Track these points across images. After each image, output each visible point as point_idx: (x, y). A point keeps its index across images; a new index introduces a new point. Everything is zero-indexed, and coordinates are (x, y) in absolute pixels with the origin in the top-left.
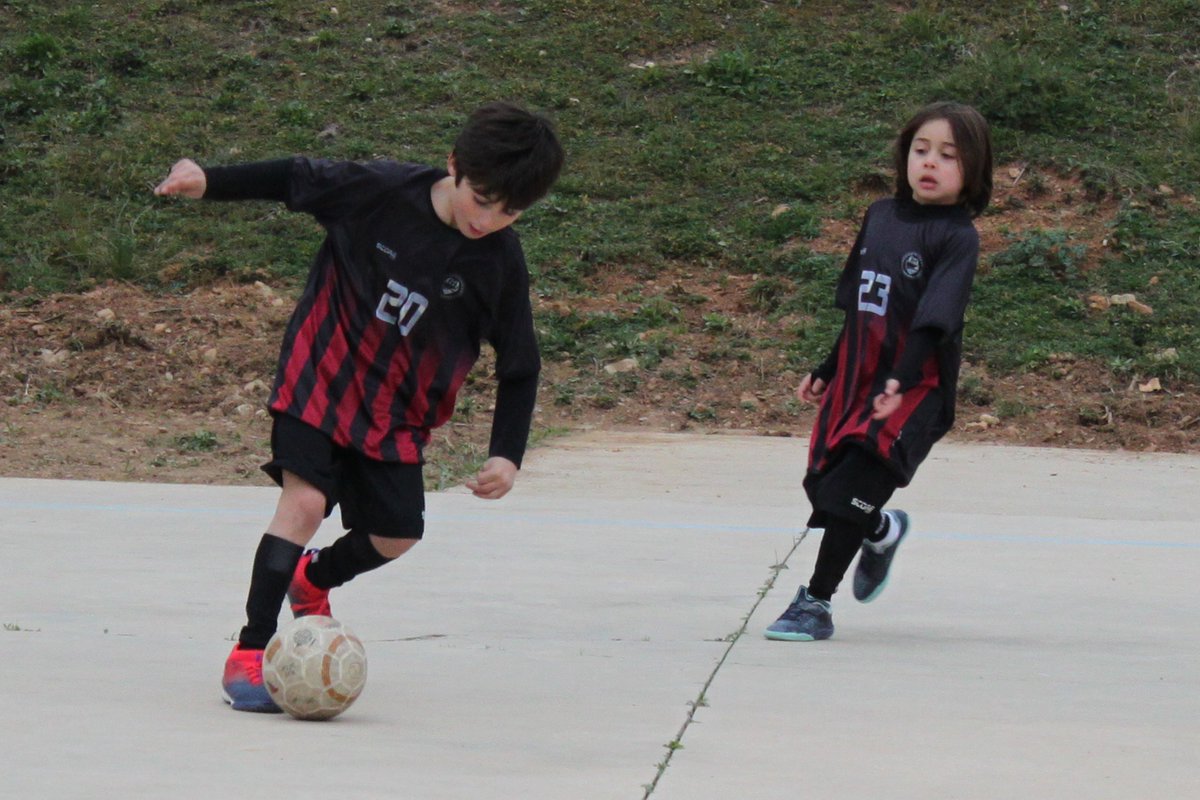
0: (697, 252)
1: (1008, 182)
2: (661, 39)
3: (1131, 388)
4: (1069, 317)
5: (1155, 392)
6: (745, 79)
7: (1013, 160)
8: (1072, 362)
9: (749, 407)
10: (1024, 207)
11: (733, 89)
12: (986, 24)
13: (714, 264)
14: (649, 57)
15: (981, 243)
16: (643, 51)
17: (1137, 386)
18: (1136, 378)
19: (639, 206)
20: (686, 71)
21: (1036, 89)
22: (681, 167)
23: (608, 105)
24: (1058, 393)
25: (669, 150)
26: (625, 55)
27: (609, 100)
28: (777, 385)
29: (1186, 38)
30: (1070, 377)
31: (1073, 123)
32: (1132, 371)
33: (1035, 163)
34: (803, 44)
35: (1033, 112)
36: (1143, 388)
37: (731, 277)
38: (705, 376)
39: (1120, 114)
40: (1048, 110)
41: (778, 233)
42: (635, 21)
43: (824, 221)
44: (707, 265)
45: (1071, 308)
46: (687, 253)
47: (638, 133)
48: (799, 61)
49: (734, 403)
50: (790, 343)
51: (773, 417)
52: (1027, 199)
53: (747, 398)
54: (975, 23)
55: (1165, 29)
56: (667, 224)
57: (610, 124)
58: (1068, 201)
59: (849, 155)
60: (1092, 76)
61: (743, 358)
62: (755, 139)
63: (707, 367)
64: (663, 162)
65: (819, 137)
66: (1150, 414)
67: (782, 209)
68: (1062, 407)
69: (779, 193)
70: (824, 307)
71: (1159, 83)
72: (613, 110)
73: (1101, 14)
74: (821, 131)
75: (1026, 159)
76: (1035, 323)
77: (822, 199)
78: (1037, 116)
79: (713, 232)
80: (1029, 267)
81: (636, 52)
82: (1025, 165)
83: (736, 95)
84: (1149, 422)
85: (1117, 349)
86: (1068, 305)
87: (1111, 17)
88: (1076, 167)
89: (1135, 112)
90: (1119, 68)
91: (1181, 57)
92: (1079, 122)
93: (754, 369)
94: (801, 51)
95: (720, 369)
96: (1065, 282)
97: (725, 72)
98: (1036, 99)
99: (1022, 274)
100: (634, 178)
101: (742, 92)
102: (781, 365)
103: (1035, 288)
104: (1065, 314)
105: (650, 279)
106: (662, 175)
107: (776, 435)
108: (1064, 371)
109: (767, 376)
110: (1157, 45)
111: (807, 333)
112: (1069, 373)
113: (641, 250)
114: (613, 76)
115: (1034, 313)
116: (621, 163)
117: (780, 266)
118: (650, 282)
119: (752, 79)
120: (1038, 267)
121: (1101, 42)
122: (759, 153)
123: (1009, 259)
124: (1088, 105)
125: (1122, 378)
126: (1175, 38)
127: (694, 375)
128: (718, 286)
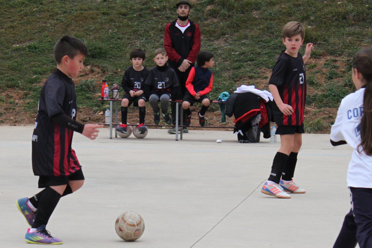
0: (14, 86)
1: (87, 69)
2: (21, 40)
3: (96, 114)
4: (89, 98)
5: (102, 114)
6: (36, 48)
7: (89, 65)
8: (84, 108)
9: (12, 120)
10: (89, 75)
11: (32, 50)
12: (92, 35)
13: (18, 89)
14: (18, 44)
15: (75, 83)
16: (17, 43)
17: (98, 113)
18: (98, 111)
19: (5, 77)
20: (24, 47)
21: (96, 48)
22: (17, 68)
23: (5, 54)
24: (79, 115)
25: (15, 64)
26: (13, 43)
27: (6, 53)
28: (20, 115)
29: (135, 37)
30: (83, 112)
31: (104, 56)
32: (98, 110)
33: (93, 65)
34: (50, 40)
35: (94, 54)
36: (99, 114)
37: (20, 91)
38: (5, 113)
39: (116, 54)
40: (98, 53)
41: (32, 82)
42: (17, 36)
43: (43, 79)
44: (16, 89)
45: (89, 97)
46: (13, 87)
47: (10, 61)
48: (49, 44)
49: (9, 119)
50: (25, 106)
51: (16, 122)
52: (90, 73)
53: (12, 118)
54: (90, 35)
55: (131, 35)
56: (9, 80)
57: (4, 59)
58: (98, 73)
59: (53, 64)
60: (111, 46)
61: (14, 109)
62: (34, 61)
63: (6, 111)
64: (13, 67)
65: (48, 60)
66: (97, 119)
67: (35, 76)
68: (79, 118)
69: (35, 73)
70: (36, 97)
71: (126, 47)
72: (6, 55)
73: (118, 32)
74: (49, 59)
75: (92, 64)
76: (80, 100)
77: (45, 74)
78: (96, 55)
79: (19, 82)
80: (82, 88)
81: (15, 43)
82: (91, 66)
83: (33, 52)
84: (96, 121)
85: (96, 105)
86: (88, 96)
87: (120, 33)
88: (102, 66)
89: (119, 53)
90: (118, 44)
91: (133, 41)
92: (105, 56)
93: (16, 111)
94: (50, 42)
95: (8, 111)
96: (90, 91)
97: (31, 47)
98: (96, 51)
99: (81, 89)
100: (6, 70)
101: (34, 51)
102: (22, 110)
103: (83, 92)
104: (88, 98)
105: (3, 92)
106: (12, 69)
107: (13, 126)
108: (82, 110)
109: (18, 113)
110: (128, 39)
111: (30, 103)
112: (83, 111)
113: (2, 86)
114: (9, 48)
115: (81, 98)
116: (4, 67)
117: (30, 89)
118: (3, 93)
119: (37, 48)
120: (84, 88)
121: (116, 38)
122: (33, 65)
123: (79, 86)
124: (108, 52)
125: (95, 112)
126: (132, 37)
127: (2, 113)
128: (16, 93)
